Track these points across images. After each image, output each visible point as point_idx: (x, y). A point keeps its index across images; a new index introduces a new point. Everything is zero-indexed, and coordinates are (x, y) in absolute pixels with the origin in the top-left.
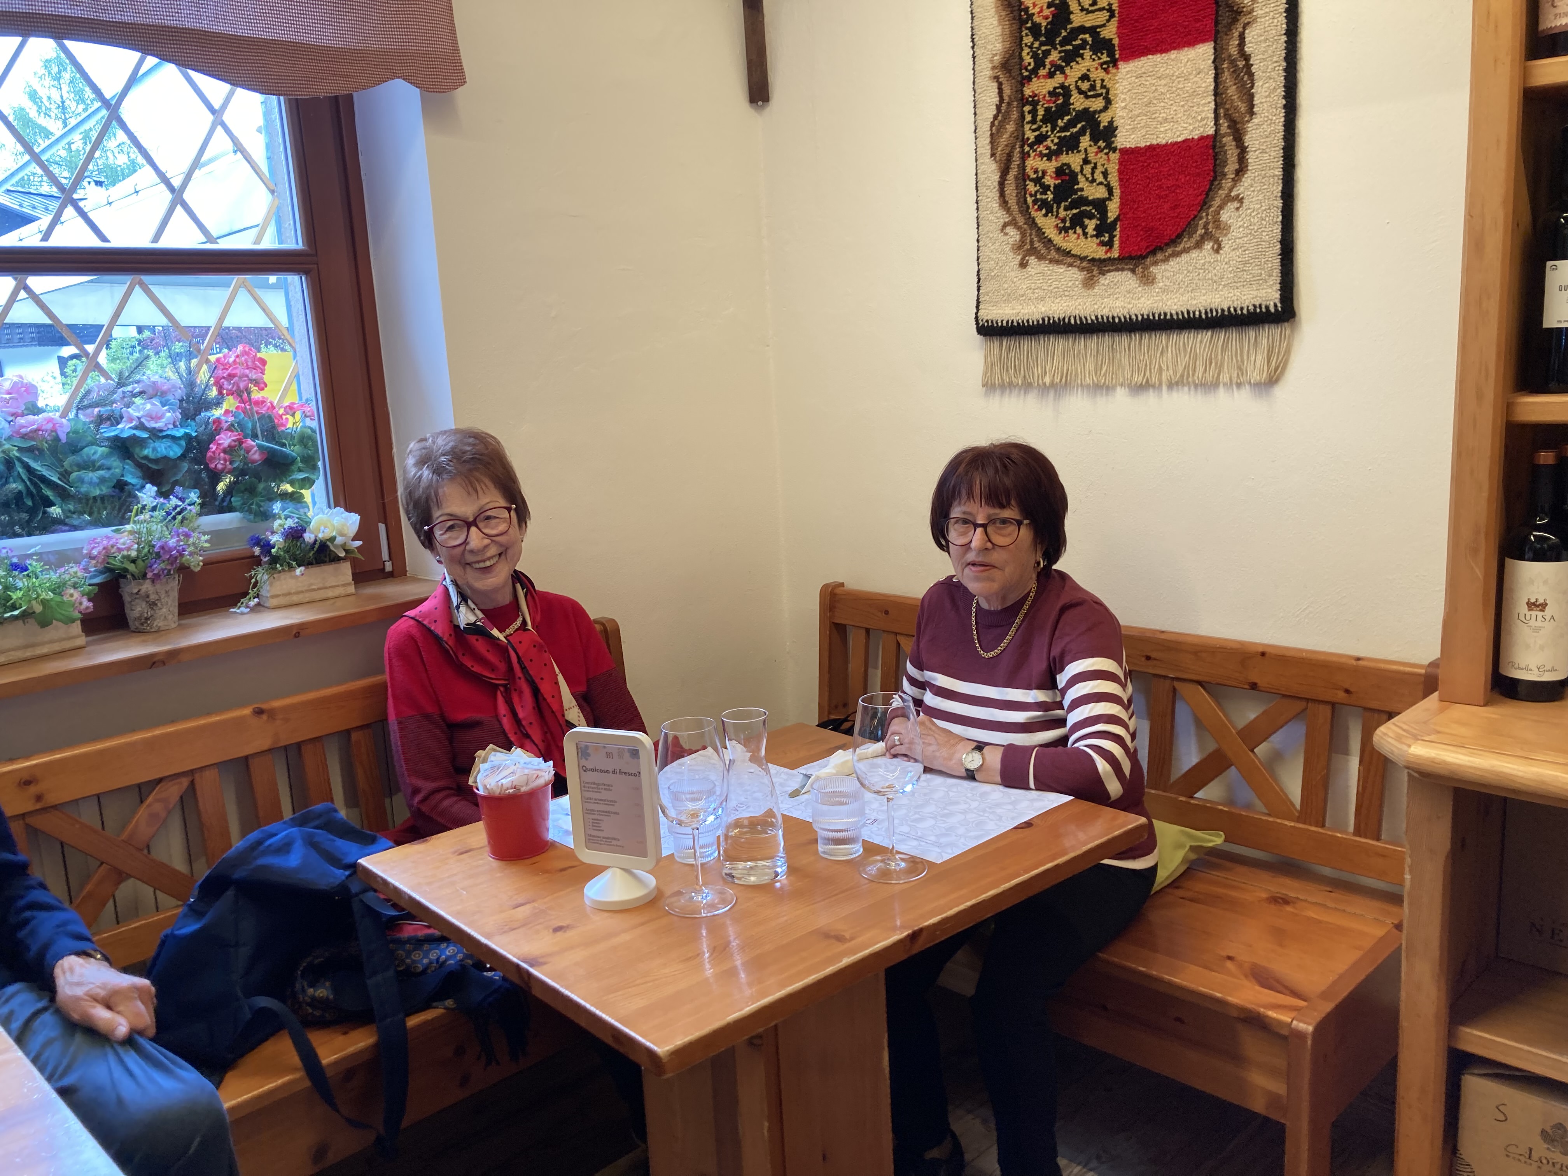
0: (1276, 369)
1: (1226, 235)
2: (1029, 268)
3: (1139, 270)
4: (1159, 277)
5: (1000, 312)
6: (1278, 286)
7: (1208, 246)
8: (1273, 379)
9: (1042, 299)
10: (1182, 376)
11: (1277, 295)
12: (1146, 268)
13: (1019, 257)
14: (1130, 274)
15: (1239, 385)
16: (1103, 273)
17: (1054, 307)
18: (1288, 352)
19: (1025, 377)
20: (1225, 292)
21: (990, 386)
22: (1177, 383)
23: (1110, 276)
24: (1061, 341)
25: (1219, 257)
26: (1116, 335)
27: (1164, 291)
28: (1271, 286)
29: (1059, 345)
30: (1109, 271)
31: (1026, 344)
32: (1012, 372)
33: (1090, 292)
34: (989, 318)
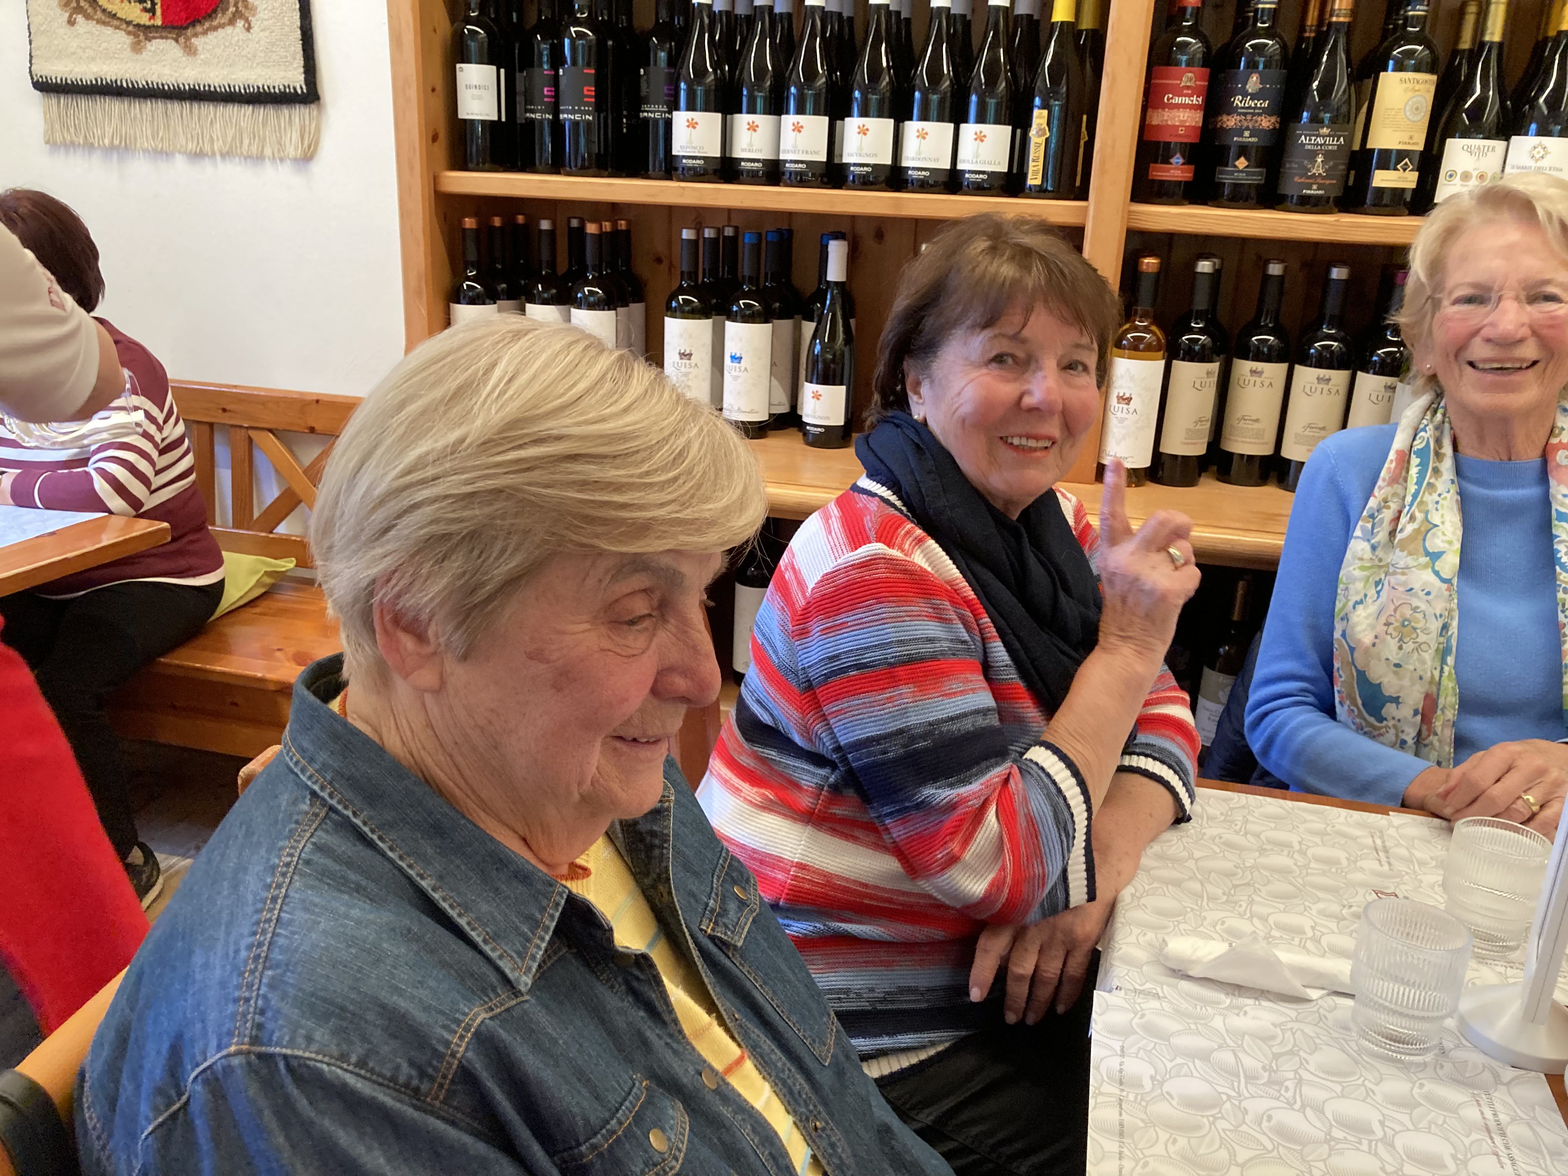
0: (309, 147)
1: (254, 15)
2: (77, 27)
3: (182, 40)
4: (200, 48)
5: (54, 68)
6: (302, 70)
7: (240, 23)
8: (307, 157)
9: (93, 59)
10: (231, 147)
11: (302, 77)
12: (188, 39)
13: (67, 15)
14: (173, 43)
15: (282, 160)
16: (149, 39)
17: (105, 68)
18: (318, 130)
19: (86, 137)
20: (259, 70)
21: (53, 144)
22: (228, 153)
23: (154, 41)
24: (117, 103)
25: (250, 36)
26: (168, 102)
27: (206, 63)
28: (295, 69)
29: (115, 106)
30: (155, 38)
31: (83, 103)
32: (72, 130)
33: (138, 56)
34: (43, 74)
